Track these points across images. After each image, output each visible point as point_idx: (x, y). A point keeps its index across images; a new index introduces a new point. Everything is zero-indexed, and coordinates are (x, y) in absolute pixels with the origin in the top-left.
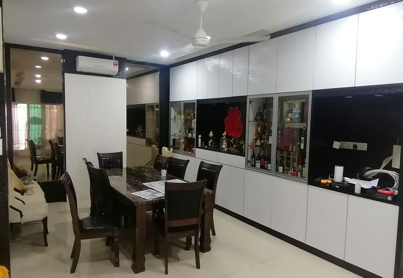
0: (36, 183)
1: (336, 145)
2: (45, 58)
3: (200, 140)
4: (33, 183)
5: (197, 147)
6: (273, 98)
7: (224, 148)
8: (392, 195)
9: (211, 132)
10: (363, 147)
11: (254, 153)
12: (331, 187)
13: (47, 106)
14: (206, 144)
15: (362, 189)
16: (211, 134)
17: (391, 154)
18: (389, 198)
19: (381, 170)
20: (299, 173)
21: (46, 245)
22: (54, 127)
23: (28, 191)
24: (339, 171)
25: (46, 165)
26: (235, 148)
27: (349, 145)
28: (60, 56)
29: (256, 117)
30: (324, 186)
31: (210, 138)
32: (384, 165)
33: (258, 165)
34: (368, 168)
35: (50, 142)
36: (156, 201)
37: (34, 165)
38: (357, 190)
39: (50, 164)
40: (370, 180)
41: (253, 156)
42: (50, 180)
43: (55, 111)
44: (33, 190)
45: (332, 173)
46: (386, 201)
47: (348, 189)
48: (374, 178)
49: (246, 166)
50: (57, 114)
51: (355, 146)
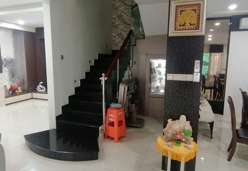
0: (206, 100)
2: (217, 24)
4: (204, 100)
13: (213, 54)
21: (212, 138)
22: (216, 67)
23: (203, 104)
25: (210, 90)
28: (229, 20)
35: (215, 76)
37: (204, 89)
39: (213, 90)
42: (212, 99)
43: (218, 57)
44: (205, 104)
50: (219, 59)
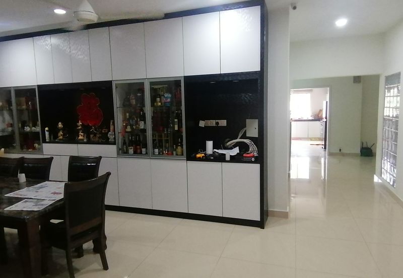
1: (202, 124)
3: (47, 134)
5: (45, 141)
6: (143, 83)
7: (83, 140)
8: (253, 156)
9: (60, 123)
10: (223, 123)
11: (125, 140)
12: (207, 159)
14: (56, 137)
15: (231, 156)
16: (60, 125)
17: (245, 126)
18: (253, 159)
19: (238, 140)
20: (174, 152)
24: (210, 144)
26: (99, 138)
27: (212, 123)
29: (124, 103)
30: (200, 160)
31: (59, 130)
32: (240, 135)
33: (131, 151)
34: (228, 139)
36: (49, 209)
38: (228, 158)
40: (231, 148)
41: (124, 143)
45: (204, 148)
46: (251, 162)
47: (221, 159)
48: (235, 146)
49: (118, 154)
51: (217, 123)
